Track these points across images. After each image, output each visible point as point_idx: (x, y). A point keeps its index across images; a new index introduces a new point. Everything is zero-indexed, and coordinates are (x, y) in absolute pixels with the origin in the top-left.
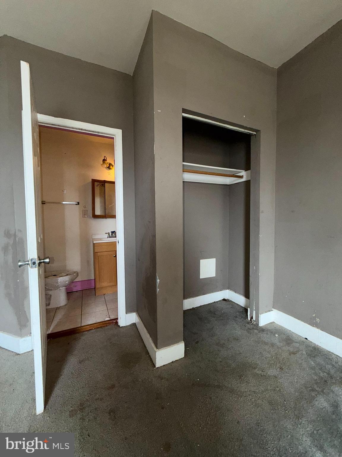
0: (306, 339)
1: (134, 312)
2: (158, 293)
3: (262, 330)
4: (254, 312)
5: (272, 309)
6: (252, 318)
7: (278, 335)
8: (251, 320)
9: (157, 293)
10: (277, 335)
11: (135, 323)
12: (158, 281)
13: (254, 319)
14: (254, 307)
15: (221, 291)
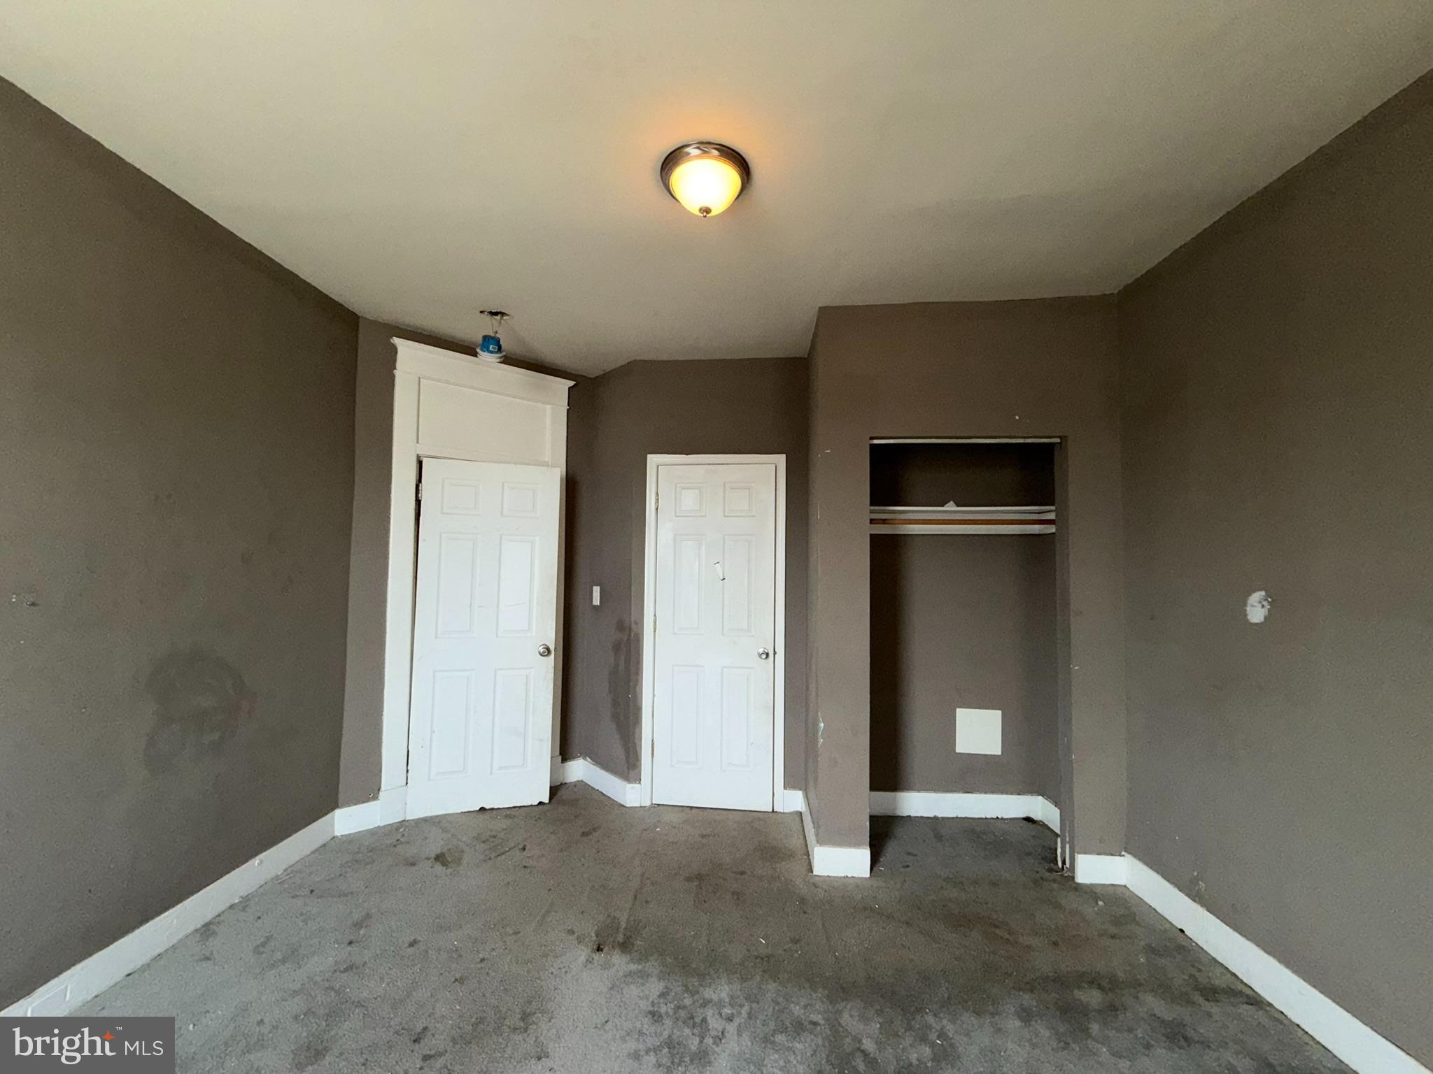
0: (1182, 931)
1: (800, 790)
2: (821, 746)
3: (1078, 888)
4: (1068, 846)
5: (1123, 853)
6: (1064, 862)
7: (1105, 903)
8: (1063, 867)
9: (819, 746)
10: (1100, 903)
11: (801, 813)
12: (822, 725)
13: (1068, 864)
14: (1067, 834)
15: (1019, 794)
